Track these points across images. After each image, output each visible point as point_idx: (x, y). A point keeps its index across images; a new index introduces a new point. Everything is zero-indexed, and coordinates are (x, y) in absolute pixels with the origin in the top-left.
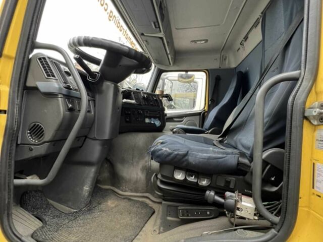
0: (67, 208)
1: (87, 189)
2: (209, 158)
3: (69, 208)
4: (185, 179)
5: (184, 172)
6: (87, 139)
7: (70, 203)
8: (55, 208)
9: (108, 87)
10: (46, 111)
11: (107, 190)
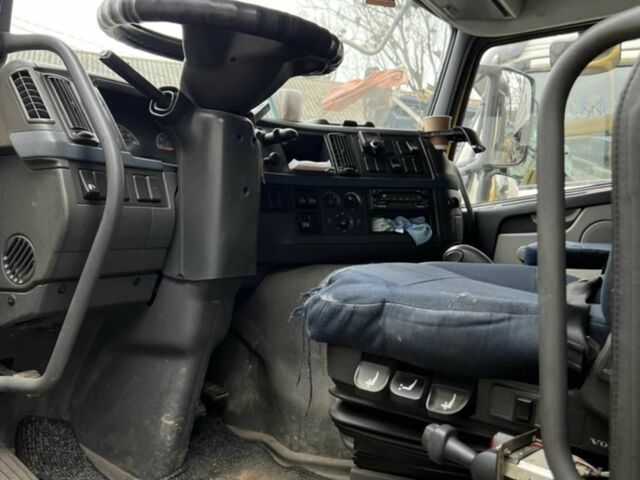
0: (124, 473)
1: (171, 423)
2: (443, 323)
3: (128, 474)
4: (387, 389)
5: (386, 369)
6: (165, 283)
7: (130, 461)
8: (97, 470)
9: (206, 126)
10: (33, 203)
11: (254, 442)
